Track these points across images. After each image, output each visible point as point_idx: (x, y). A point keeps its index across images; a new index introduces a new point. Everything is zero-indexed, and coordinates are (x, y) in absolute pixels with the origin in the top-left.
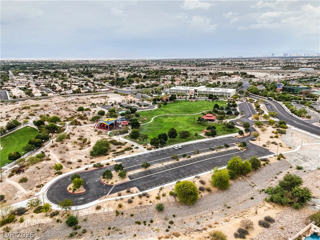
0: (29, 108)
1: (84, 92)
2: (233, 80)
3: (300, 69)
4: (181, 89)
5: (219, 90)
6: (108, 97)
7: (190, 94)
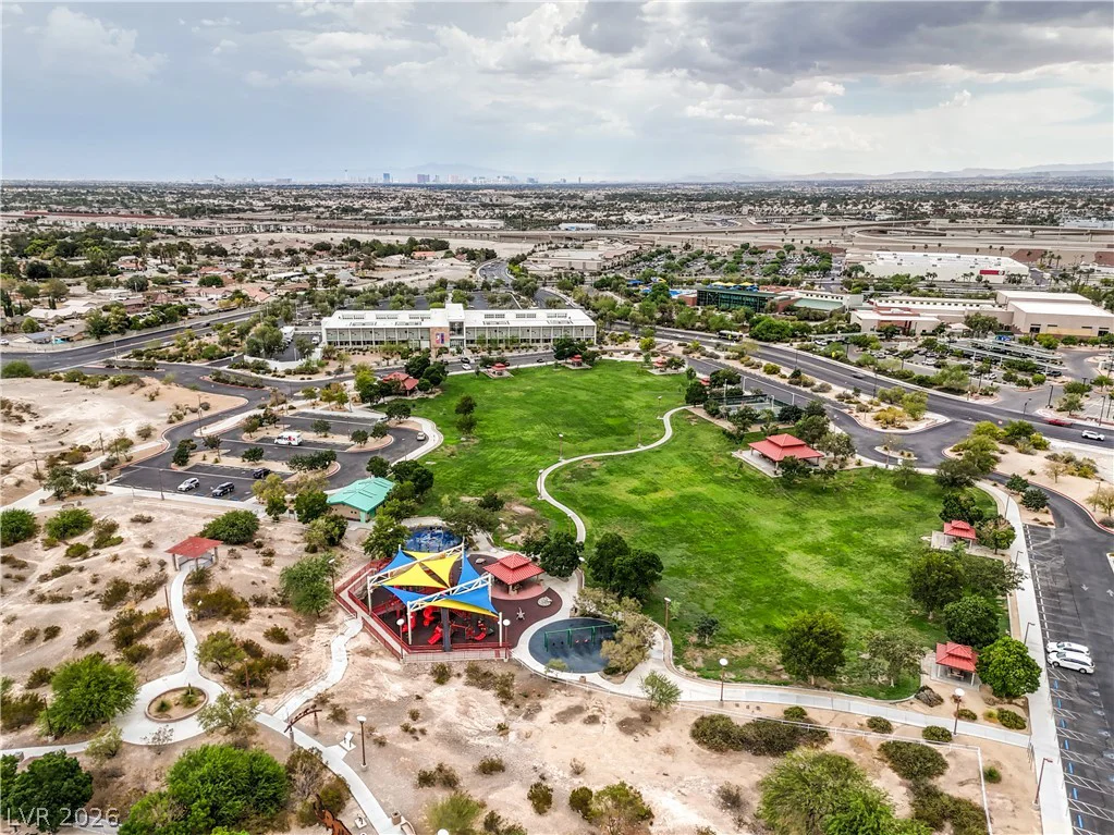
2: (443, 269)
3: (563, 226)
4: (381, 324)
5: (534, 316)
6: (27, 408)
7: (434, 342)
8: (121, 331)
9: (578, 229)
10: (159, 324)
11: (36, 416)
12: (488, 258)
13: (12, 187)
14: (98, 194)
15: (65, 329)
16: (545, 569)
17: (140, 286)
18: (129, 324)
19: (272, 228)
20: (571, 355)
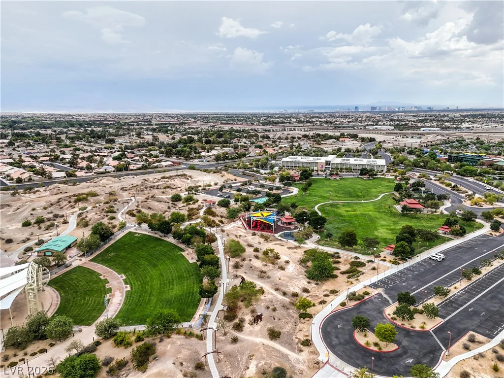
0: (87, 200)
1: (135, 168)
2: (348, 145)
3: (422, 129)
4: (302, 160)
5: (362, 161)
6: (190, 177)
7: (319, 168)
8: (224, 160)
9: (430, 130)
10: (235, 159)
11: (192, 178)
12: (370, 141)
13: (212, 115)
14: (239, 117)
15: (209, 159)
16: (297, 220)
17: (236, 147)
18: (227, 158)
19: (292, 129)
20: (365, 174)
